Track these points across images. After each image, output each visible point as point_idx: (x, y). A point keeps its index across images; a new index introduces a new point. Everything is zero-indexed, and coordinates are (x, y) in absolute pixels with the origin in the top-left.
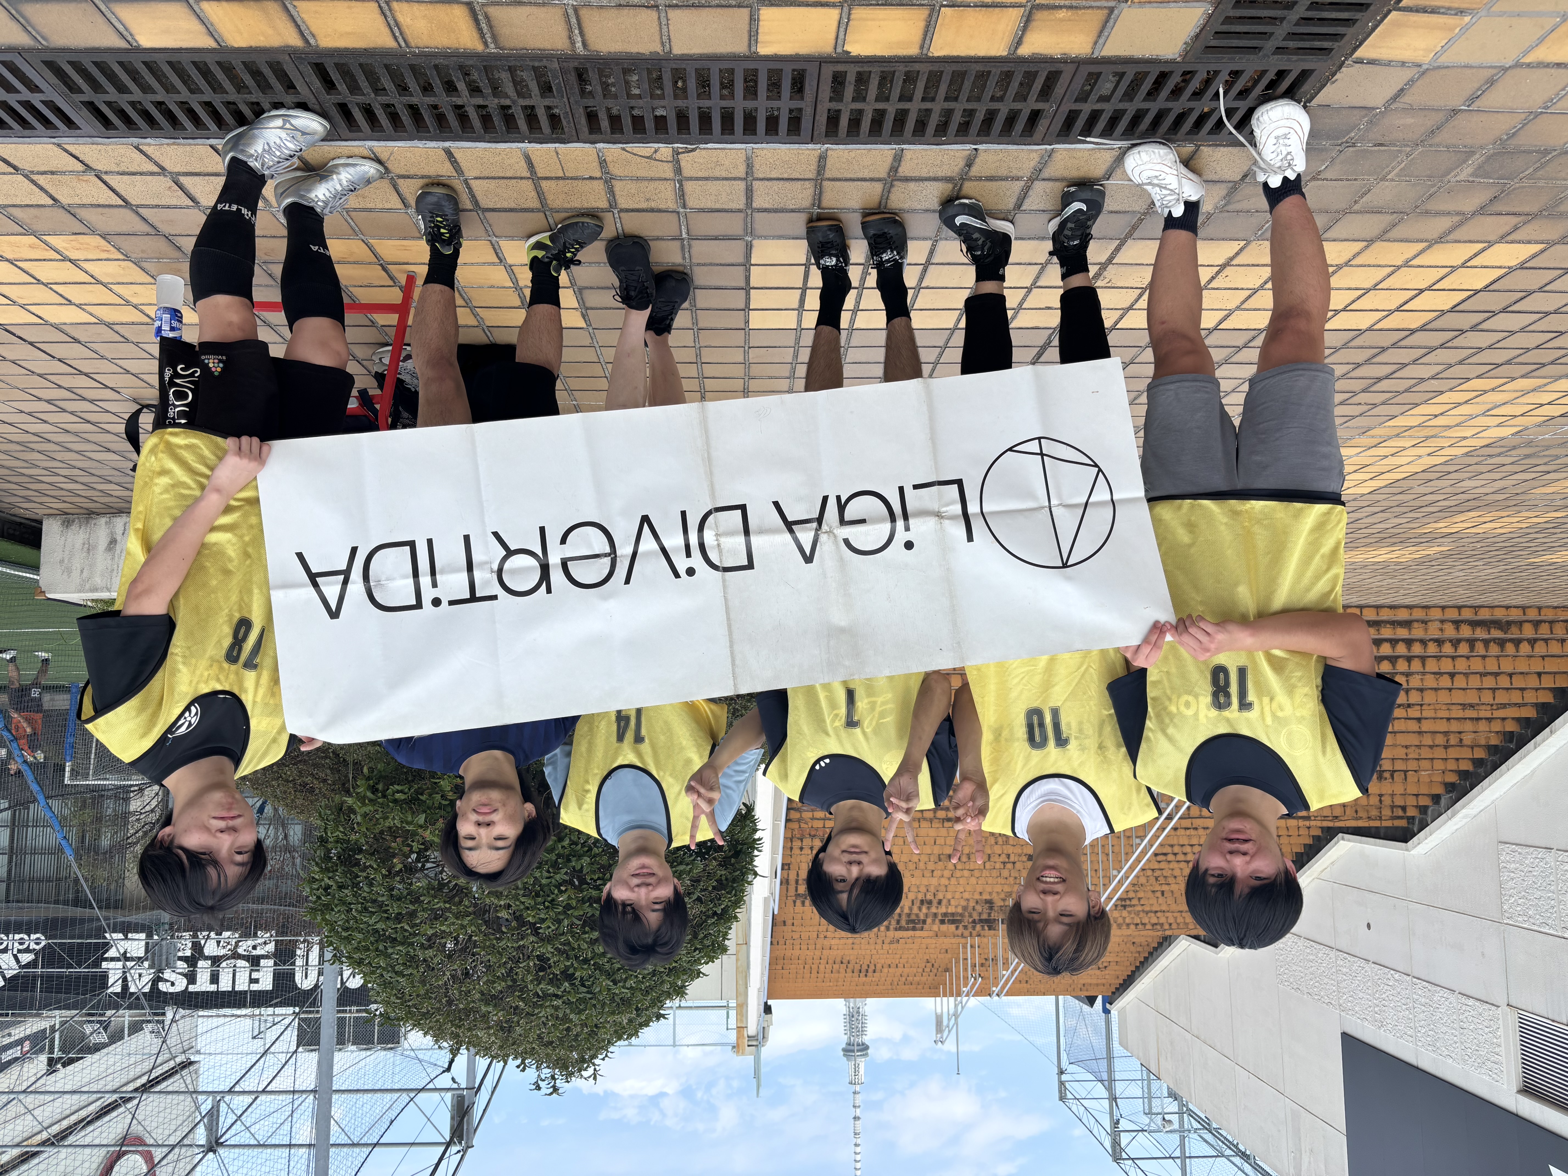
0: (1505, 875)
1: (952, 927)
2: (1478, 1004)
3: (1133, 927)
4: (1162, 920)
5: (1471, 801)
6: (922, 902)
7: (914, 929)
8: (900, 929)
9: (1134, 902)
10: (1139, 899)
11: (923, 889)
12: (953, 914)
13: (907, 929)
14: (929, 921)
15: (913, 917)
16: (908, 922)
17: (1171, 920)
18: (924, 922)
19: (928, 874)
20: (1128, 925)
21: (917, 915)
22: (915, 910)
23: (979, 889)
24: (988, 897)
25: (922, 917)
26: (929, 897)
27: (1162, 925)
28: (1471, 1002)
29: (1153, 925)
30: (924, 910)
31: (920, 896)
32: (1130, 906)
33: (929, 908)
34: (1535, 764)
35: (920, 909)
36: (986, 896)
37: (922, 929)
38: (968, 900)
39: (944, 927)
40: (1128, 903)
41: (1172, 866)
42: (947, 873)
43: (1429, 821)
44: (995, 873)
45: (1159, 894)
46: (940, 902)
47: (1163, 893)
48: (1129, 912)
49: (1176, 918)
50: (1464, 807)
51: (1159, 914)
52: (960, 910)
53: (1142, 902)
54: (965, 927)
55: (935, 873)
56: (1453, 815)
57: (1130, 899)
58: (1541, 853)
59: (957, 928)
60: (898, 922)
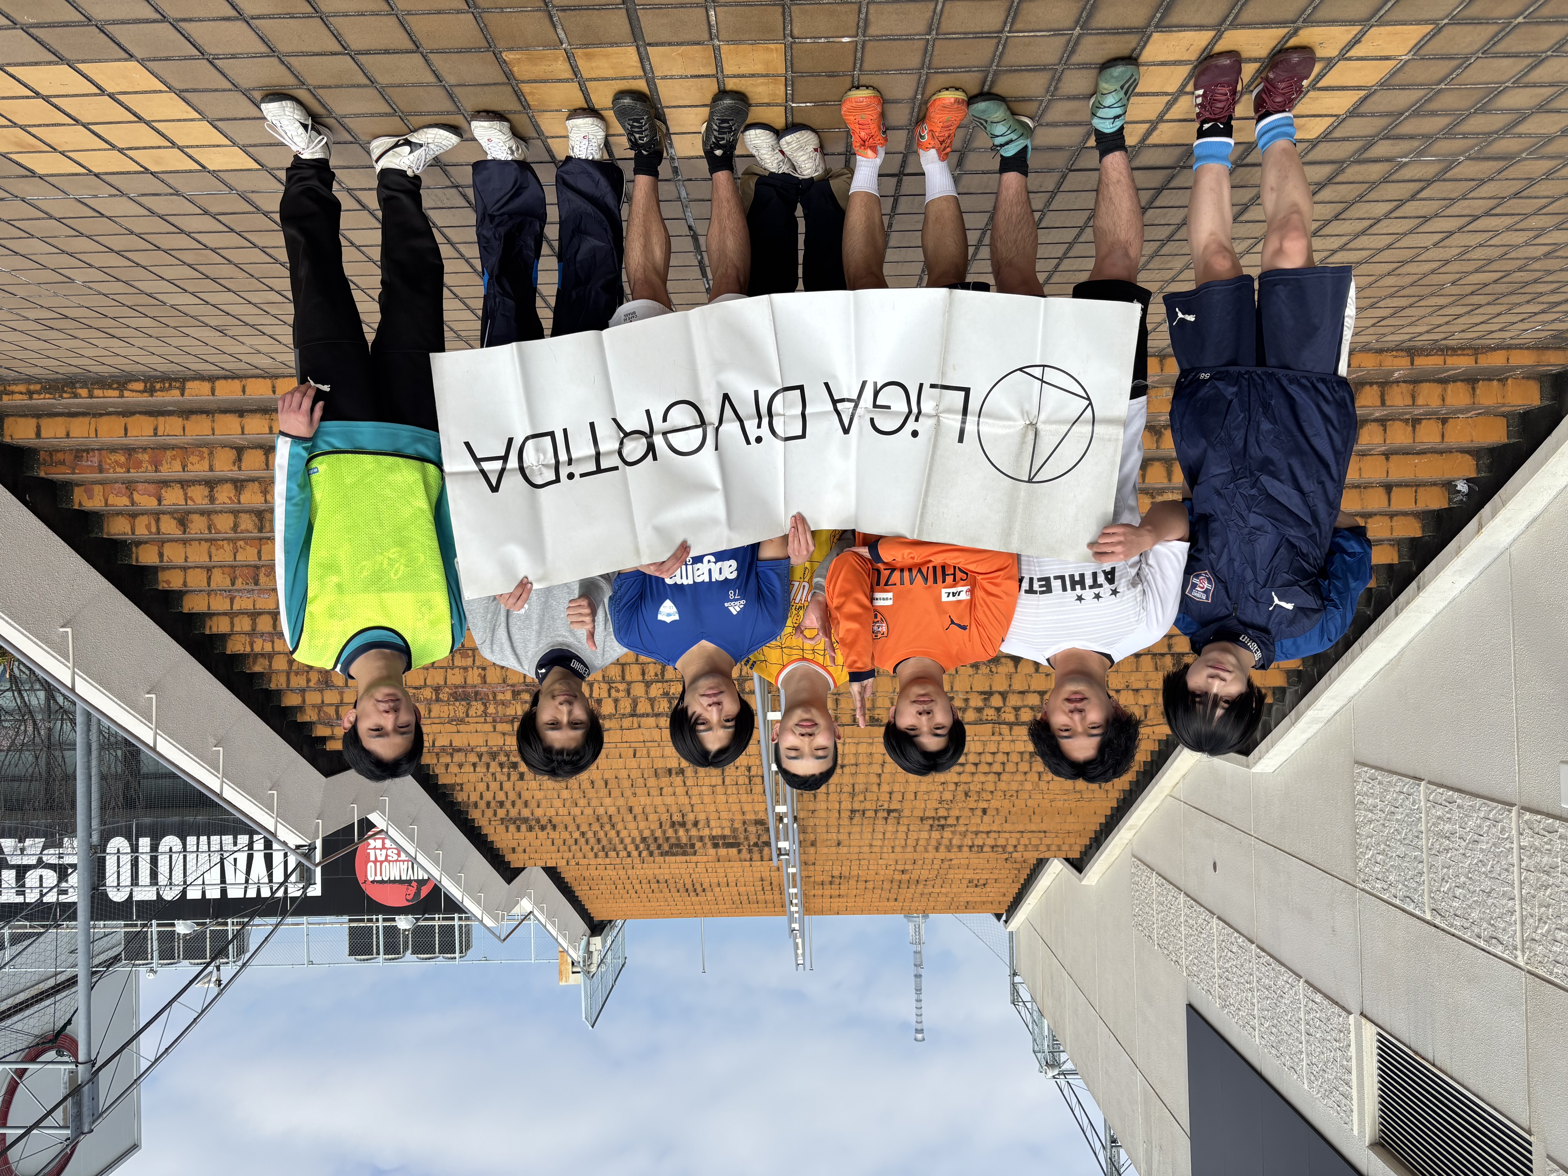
0: (1362, 815)
1: (734, 851)
2: (1326, 1002)
3: (966, 849)
4: (1001, 842)
5: (1317, 698)
6: (673, 824)
7: (685, 854)
8: (666, 854)
9: (951, 821)
10: (958, 818)
11: (661, 809)
12: (724, 837)
13: (674, 854)
14: (698, 845)
15: (673, 841)
16: (671, 846)
17: (1014, 842)
18: (693, 846)
19: (655, 792)
20: (960, 847)
21: (678, 839)
22: (670, 833)
23: (735, 808)
24: (753, 817)
25: (684, 840)
26: (677, 818)
27: (1004, 847)
28: (1318, 998)
29: (993, 847)
30: (681, 832)
31: (665, 817)
32: (951, 826)
33: (687, 831)
34: (1402, 642)
35: (676, 832)
36: (750, 816)
37: (695, 854)
38: (732, 821)
39: (722, 851)
40: (943, 822)
41: (976, 778)
42: (680, 790)
43: (1273, 724)
44: (742, 790)
45: (979, 813)
46: (696, 824)
47: (984, 811)
48: (953, 833)
49: (1018, 840)
50: (1308, 706)
51: (992, 835)
52: (727, 832)
53: (961, 821)
54: (750, 851)
55: (665, 791)
56: (1297, 718)
57: (945, 818)
58: (1407, 785)
59: (739, 852)
60: (659, 847)
